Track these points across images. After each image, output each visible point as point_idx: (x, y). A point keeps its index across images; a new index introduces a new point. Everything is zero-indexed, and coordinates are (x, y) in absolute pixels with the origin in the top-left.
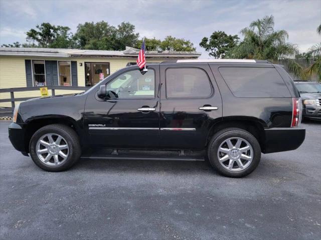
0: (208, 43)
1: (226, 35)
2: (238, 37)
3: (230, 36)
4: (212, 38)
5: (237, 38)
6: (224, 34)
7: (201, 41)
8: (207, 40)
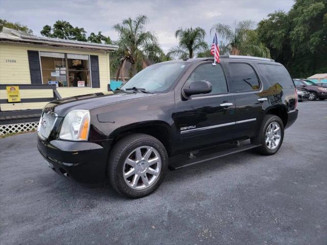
0: (52, 32)
1: (71, 27)
2: (85, 30)
3: (77, 28)
4: (56, 27)
5: (84, 32)
6: (68, 25)
7: (42, 29)
8: (50, 29)
